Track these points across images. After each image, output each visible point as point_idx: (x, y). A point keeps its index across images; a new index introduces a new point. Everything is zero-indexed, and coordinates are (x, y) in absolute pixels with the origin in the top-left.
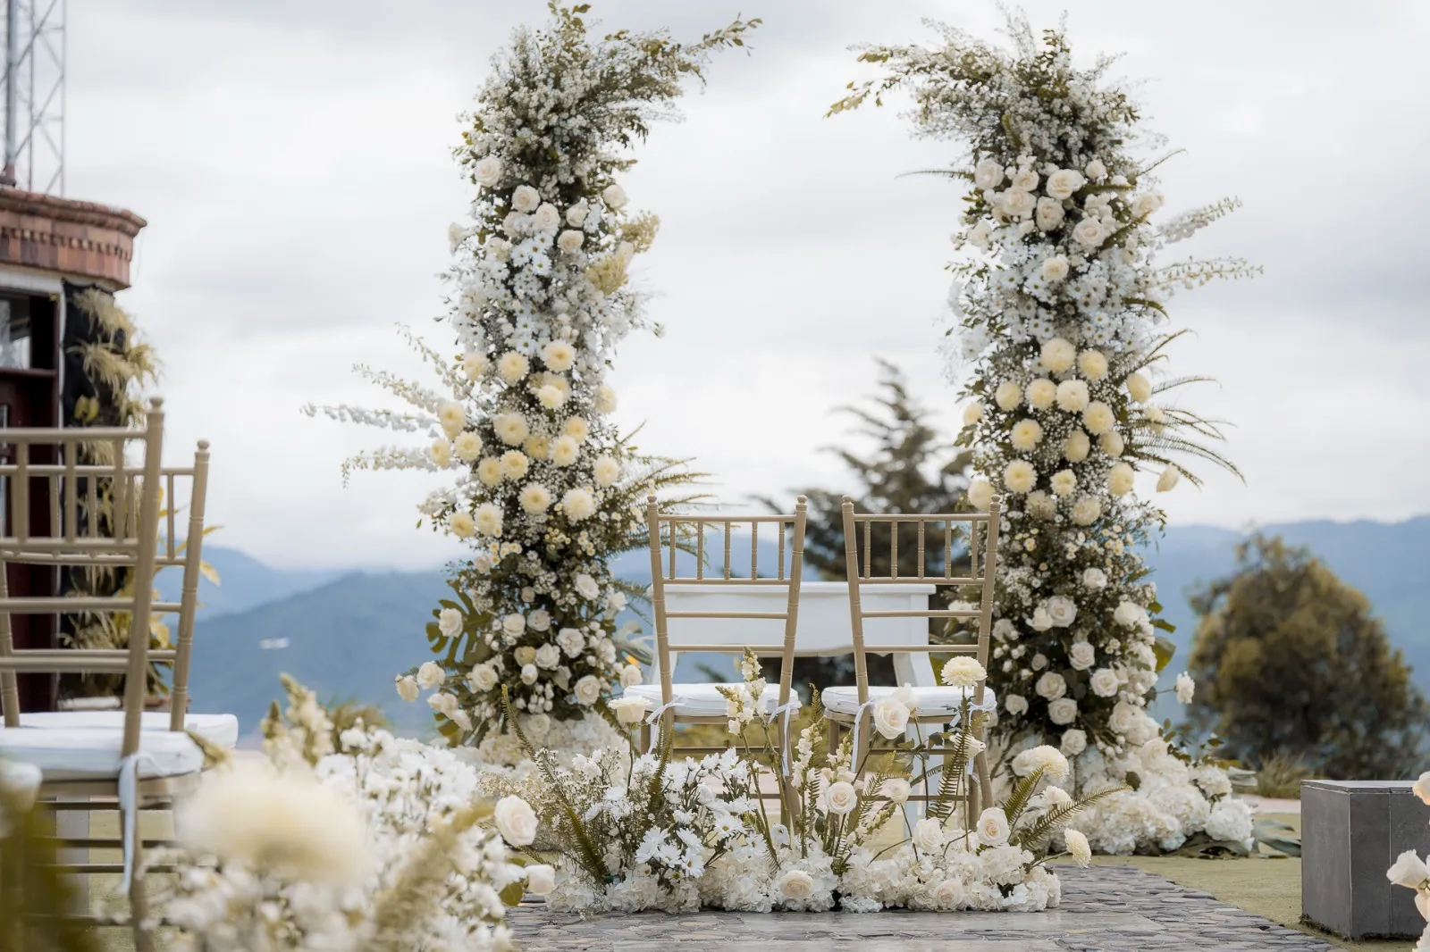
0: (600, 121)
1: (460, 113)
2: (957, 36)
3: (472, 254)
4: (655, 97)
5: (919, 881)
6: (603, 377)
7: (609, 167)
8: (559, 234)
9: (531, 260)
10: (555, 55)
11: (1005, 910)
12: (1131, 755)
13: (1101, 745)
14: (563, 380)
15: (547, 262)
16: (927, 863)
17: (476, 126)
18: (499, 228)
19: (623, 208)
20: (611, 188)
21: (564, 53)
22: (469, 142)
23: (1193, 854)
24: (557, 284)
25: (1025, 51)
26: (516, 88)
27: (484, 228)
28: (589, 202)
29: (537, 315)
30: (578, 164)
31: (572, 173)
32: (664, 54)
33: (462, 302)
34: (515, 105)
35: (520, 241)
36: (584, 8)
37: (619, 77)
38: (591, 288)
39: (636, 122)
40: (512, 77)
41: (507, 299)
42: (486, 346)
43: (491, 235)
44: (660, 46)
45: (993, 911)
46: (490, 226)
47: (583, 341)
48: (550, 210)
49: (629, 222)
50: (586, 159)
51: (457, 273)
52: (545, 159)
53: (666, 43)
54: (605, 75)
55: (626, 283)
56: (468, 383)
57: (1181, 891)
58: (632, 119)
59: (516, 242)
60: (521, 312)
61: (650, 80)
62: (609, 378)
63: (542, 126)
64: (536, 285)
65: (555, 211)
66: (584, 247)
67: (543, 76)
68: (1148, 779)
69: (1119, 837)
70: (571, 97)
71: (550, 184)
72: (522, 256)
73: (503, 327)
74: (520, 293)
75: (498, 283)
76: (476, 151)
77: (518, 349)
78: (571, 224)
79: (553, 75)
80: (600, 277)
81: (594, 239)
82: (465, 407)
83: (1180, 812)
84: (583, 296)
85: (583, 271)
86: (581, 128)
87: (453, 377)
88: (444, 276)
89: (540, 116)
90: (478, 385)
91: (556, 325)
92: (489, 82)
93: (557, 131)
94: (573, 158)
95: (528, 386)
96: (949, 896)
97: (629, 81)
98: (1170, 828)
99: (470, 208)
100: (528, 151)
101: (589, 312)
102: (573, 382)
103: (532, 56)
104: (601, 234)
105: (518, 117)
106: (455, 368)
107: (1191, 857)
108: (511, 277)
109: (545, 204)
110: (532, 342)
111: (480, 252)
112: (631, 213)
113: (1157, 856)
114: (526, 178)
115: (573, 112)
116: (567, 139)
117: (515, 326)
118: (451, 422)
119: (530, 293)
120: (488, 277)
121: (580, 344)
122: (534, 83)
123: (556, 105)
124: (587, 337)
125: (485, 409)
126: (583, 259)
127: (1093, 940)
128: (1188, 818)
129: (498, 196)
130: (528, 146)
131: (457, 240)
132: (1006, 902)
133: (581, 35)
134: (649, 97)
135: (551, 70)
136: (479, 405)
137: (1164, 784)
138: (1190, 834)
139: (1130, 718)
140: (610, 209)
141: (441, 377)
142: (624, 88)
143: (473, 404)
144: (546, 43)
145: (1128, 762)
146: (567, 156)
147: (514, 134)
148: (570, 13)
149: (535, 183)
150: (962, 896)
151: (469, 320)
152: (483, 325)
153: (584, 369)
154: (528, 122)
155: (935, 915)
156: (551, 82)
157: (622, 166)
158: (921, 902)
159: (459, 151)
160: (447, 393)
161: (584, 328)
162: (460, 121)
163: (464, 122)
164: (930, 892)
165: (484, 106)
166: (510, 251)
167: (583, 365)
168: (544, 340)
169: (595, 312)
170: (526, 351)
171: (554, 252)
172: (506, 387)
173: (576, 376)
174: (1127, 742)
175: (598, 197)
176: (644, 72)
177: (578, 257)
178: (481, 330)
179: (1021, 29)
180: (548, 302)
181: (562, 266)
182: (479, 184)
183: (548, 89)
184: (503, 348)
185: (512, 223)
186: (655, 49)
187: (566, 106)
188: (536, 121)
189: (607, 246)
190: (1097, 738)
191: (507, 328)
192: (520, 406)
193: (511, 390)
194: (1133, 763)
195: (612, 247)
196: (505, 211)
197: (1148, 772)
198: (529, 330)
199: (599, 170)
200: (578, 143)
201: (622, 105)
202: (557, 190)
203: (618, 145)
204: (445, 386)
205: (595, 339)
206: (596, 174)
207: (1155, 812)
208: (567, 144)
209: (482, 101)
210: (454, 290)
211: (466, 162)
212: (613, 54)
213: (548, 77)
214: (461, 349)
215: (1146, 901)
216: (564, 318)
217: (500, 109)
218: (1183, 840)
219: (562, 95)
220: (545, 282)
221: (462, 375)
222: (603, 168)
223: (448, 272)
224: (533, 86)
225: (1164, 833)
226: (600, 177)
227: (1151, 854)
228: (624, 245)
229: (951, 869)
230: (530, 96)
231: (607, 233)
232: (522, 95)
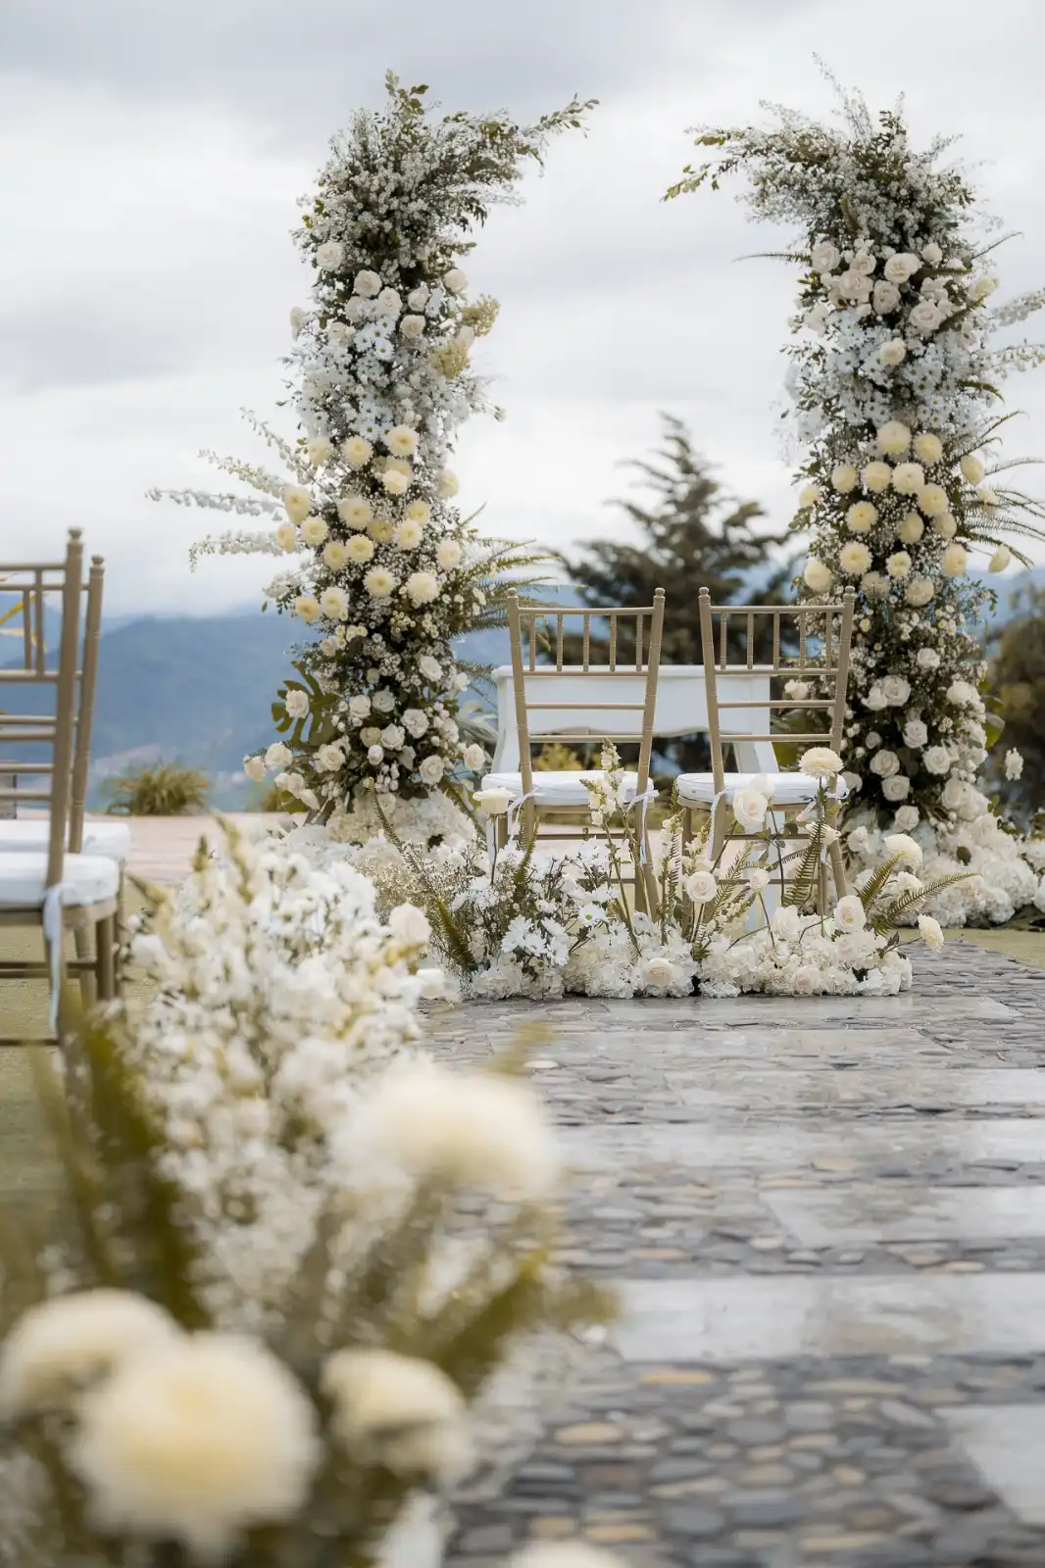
0: (441, 204)
1: (300, 196)
2: (795, 118)
3: (314, 338)
4: (494, 181)
5: (776, 966)
6: (445, 461)
7: (448, 250)
8: (401, 319)
9: (374, 345)
10: (394, 138)
11: (860, 994)
12: (961, 830)
13: (933, 821)
14: (406, 465)
15: (390, 347)
16: (784, 948)
17: (316, 210)
18: (340, 311)
19: (463, 292)
20: (452, 271)
21: (403, 136)
22: (309, 226)
23: (1023, 926)
24: (398, 370)
25: (862, 133)
26: (355, 171)
27: (325, 312)
28: (429, 287)
29: (380, 400)
30: (419, 248)
31: (413, 257)
32: (503, 137)
33: (305, 388)
34: (355, 188)
35: (363, 326)
36: (422, 89)
37: (457, 160)
38: (433, 373)
39: (475, 204)
40: (351, 160)
41: (350, 384)
42: (328, 430)
43: (332, 320)
44: (499, 128)
45: (848, 995)
46: (332, 311)
47: (425, 425)
48: (391, 294)
49: (469, 306)
50: (426, 242)
51: (299, 357)
52: (386, 243)
53: (504, 125)
54: (443, 158)
55: (468, 367)
56: (311, 468)
57: (1026, 971)
58: (471, 203)
59: (359, 327)
60: (364, 396)
61: (489, 163)
62: (452, 463)
63: (383, 210)
64: (378, 369)
65: (398, 295)
66: (425, 332)
67: (383, 160)
68: (979, 855)
69: (951, 911)
70: (411, 181)
71: (391, 269)
72: (365, 341)
73: (347, 412)
74: (363, 378)
75: (341, 368)
76: (317, 234)
77: (362, 434)
78: (413, 309)
79: (392, 158)
80: (443, 361)
81: (434, 323)
82: (310, 490)
83: (1009, 886)
84: (425, 381)
85: (425, 356)
86: (421, 212)
87: (297, 462)
88: (287, 360)
89: (381, 200)
90: (321, 470)
91: (400, 410)
92: (330, 164)
93: (398, 215)
94: (414, 243)
95: (372, 471)
96: (805, 983)
97: (468, 164)
98: (1000, 902)
99: (311, 293)
100: (369, 235)
101: (431, 396)
102: (415, 466)
103: (371, 138)
104: (442, 318)
105: (359, 201)
106: (298, 452)
107: (1020, 930)
108: (354, 362)
109: (387, 288)
110: (375, 427)
111: (322, 336)
112: (471, 298)
113: (987, 928)
114: (368, 262)
115: (414, 196)
116: (407, 223)
117: (358, 411)
118: (296, 507)
119: (373, 378)
120: (331, 362)
121: (422, 428)
122: (374, 166)
123: (396, 190)
124: (429, 421)
125: (328, 493)
126: (425, 343)
127: (956, 1030)
128: (1017, 891)
129: (339, 280)
130: (369, 230)
131: (299, 324)
132: (860, 987)
133: (420, 117)
134: (488, 179)
135: (391, 153)
136: (322, 489)
137: (994, 859)
138: (1019, 906)
139: (961, 794)
140: (450, 292)
141: (285, 462)
142: (464, 171)
143: (316, 488)
144: (385, 125)
145: (959, 837)
146: (408, 240)
147: (355, 219)
148: (408, 94)
149: (376, 268)
150: (819, 982)
151: (314, 406)
152: (326, 409)
153: (426, 453)
154: (368, 206)
155: (791, 1001)
156: (391, 165)
157: (462, 249)
158: (777, 986)
159: (297, 235)
160: (291, 478)
161: (427, 412)
162: (300, 205)
163: (305, 207)
164: (786, 976)
165: (325, 189)
166: (353, 336)
167: (425, 448)
168: (387, 425)
169: (436, 396)
170: (369, 436)
171: (397, 335)
172: (349, 471)
173: (418, 459)
174: (958, 817)
175: (439, 281)
176: (484, 154)
177: (420, 342)
178: (325, 415)
179: (858, 112)
180: (391, 385)
181: (403, 350)
182: (319, 268)
183: (388, 172)
184: (347, 433)
185: (354, 308)
186: (493, 131)
187: (406, 190)
188: (377, 205)
189: (447, 329)
190: (929, 814)
191: (351, 413)
192: (363, 490)
193: (353, 473)
194: (963, 838)
195: (452, 331)
196: (347, 294)
197: (979, 848)
198: (372, 416)
199: (438, 254)
200: (419, 227)
201: (462, 187)
202: (398, 275)
203: (457, 228)
204: (289, 470)
205: (436, 425)
206: (436, 257)
207: (984, 884)
208: (407, 228)
209: (321, 185)
210: (297, 376)
211: (306, 246)
212: (452, 136)
213: (388, 159)
214: (304, 433)
215: (994, 982)
216: (407, 403)
217: (341, 192)
218: (1013, 912)
219: (403, 179)
220: (387, 367)
221: (305, 458)
222: (443, 251)
223: (290, 356)
224: (373, 170)
225: (994, 906)
226: (440, 260)
227: (982, 927)
228: (466, 330)
229: (807, 955)
230: (371, 181)
231: (447, 316)
232: (362, 179)
